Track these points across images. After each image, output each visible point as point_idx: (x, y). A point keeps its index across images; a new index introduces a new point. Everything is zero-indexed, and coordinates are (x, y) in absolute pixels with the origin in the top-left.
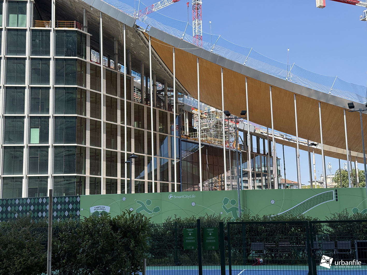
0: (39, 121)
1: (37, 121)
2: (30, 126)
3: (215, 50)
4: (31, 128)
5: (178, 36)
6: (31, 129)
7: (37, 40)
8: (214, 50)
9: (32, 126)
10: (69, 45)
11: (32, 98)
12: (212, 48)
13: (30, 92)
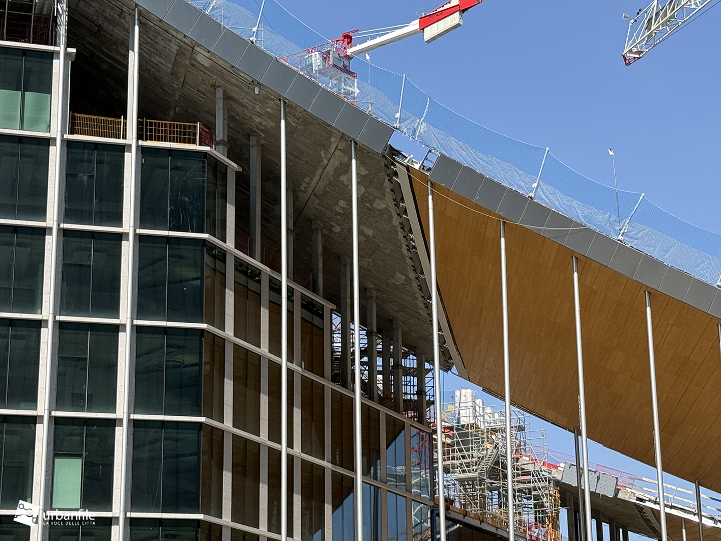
0: (81, 435)
1: (76, 435)
2: (54, 450)
3: (632, 238)
4: (56, 455)
5: (521, 187)
6: (56, 460)
7: (81, 174)
8: (627, 236)
9: (58, 450)
10: (181, 196)
11: (61, 359)
12: (622, 232)
13: (58, 338)
